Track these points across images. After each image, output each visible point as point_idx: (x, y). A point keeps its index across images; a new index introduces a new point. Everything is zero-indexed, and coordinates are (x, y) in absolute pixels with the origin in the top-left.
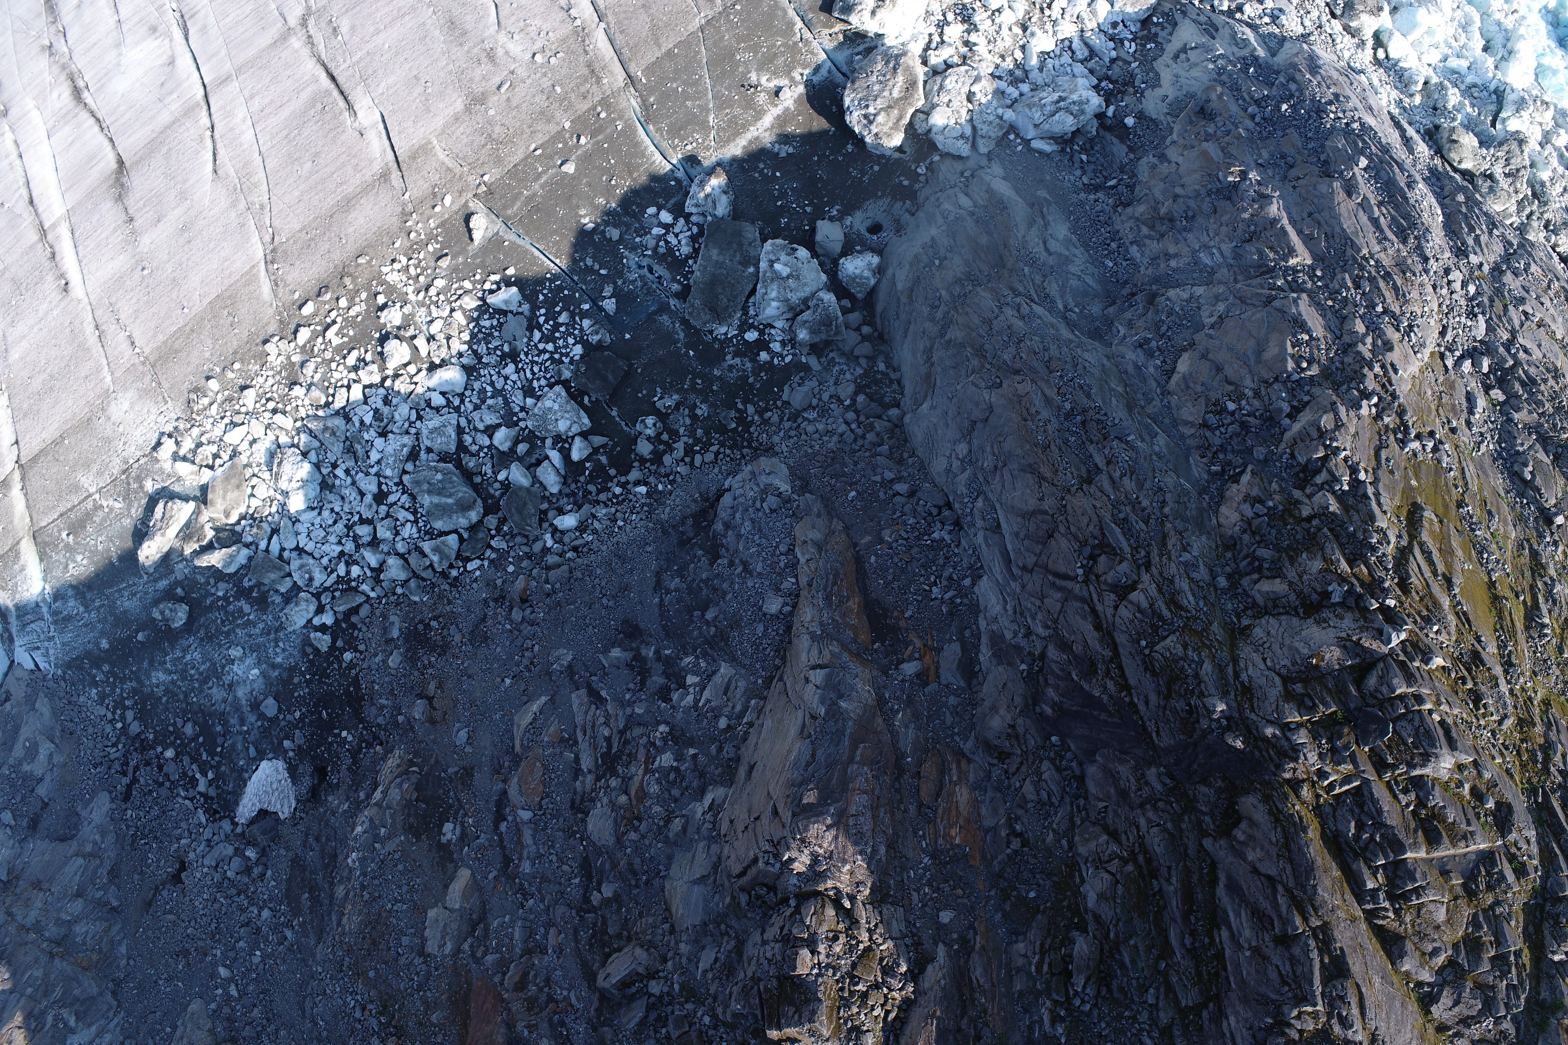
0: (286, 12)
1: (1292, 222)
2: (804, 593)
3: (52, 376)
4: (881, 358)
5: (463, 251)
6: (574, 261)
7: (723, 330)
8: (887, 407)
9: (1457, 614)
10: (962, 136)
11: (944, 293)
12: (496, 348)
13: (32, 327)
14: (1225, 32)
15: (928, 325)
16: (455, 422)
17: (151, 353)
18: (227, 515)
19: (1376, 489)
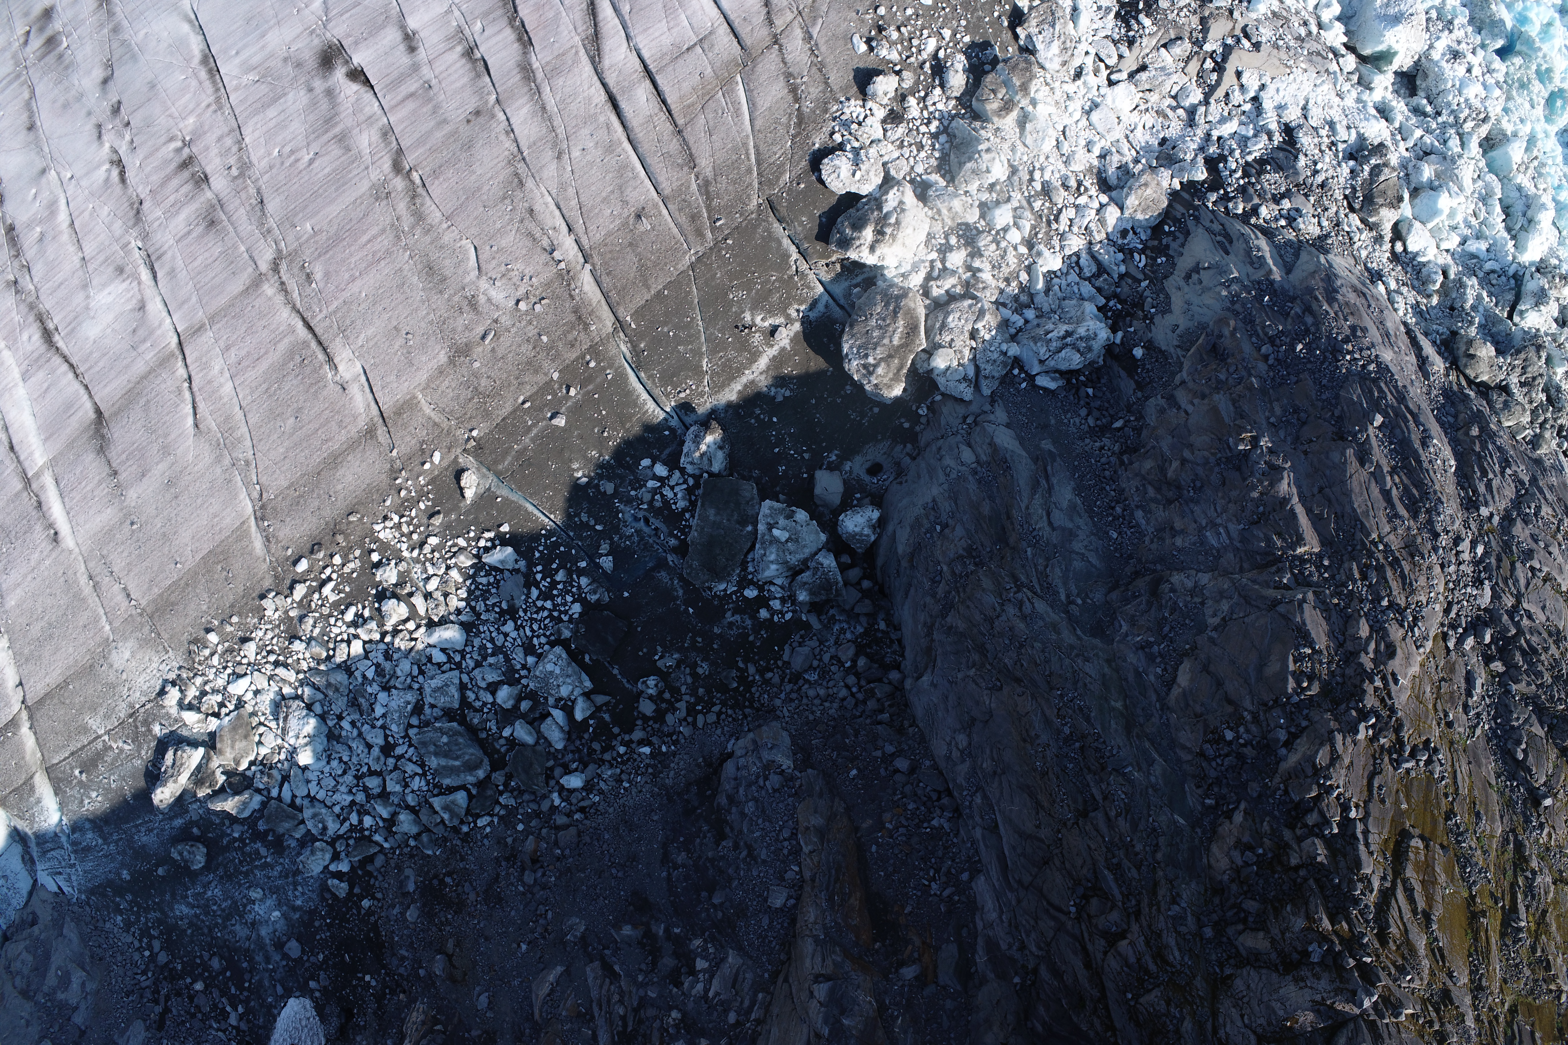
0: (255, 254)
1: (1302, 499)
2: (807, 889)
3: (50, 624)
4: (881, 615)
5: (456, 508)
6: (569, 517)
7: (722, 586)
8: (886, 668)
9: (1432, 951)
10: (965, 378)
11: (945, 568)
12: (494, 605)
13: (25, 576)
14: (1239, 246)
15: (928, 599)
16: (457, 681)
17: (148, 605)
18: (238, 763)
19: (1366, 825)
